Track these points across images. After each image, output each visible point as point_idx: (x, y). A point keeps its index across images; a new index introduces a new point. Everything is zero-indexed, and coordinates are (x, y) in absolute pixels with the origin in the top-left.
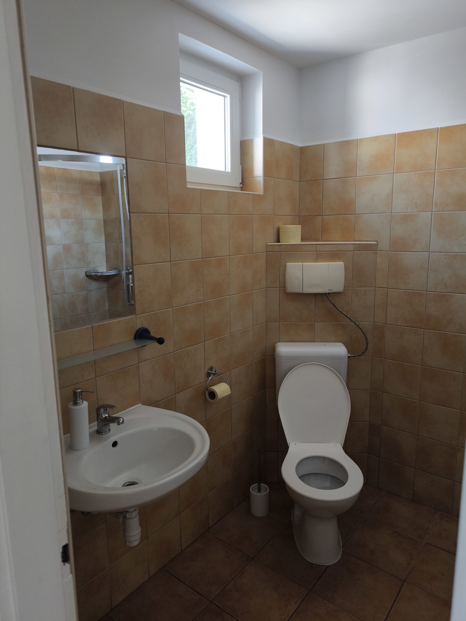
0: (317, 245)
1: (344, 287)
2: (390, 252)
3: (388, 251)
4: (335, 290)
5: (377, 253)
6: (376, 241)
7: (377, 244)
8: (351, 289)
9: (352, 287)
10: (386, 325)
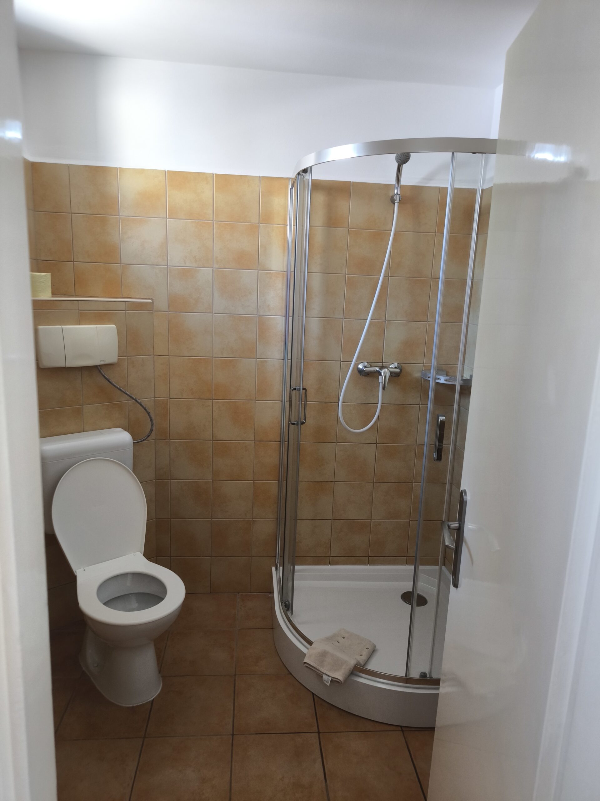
0: (79, 302)
1: (118, 357)
2: (169, 313)
3: (167, 311)
4: (107, 362)
5: (153, 313)
6: (152, 299)
7: (153, 303)
8: (126, 359)
9: (127, 356)
10: (169, 400)
